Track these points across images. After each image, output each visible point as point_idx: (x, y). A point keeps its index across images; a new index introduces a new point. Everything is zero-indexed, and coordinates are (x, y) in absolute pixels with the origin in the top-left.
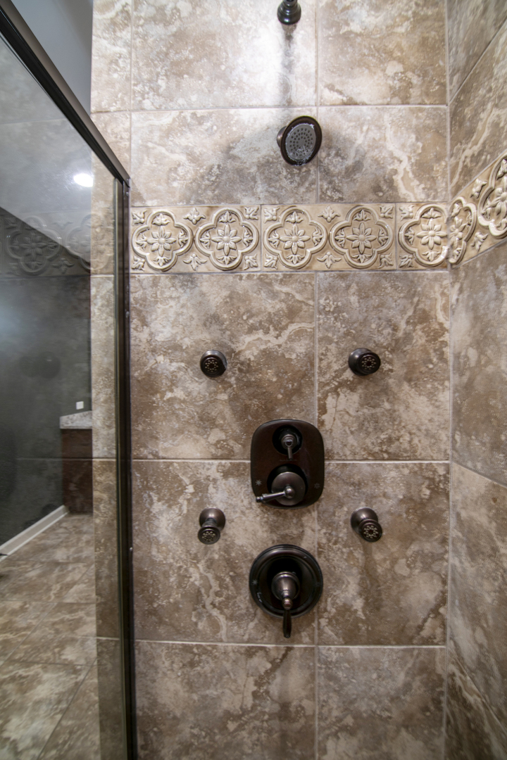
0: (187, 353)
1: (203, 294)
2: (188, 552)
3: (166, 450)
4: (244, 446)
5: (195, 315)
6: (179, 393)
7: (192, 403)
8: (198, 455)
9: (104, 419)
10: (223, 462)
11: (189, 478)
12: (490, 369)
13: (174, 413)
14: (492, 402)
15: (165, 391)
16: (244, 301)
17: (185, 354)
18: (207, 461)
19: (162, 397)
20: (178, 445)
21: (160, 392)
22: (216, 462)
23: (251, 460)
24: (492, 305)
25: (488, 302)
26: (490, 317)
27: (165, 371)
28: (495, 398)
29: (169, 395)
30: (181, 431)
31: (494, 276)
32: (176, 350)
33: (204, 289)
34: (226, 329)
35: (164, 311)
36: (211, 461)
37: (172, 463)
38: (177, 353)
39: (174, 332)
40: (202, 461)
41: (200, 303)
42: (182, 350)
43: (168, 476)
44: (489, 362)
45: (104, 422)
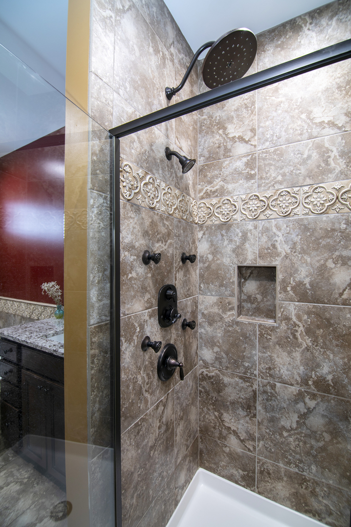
0: (137, 251)
1: (143, 219)
2: (137, 366)
3: (128, 309)
4: (156, 300)
5: (140, 230)
6: (134, 274)
7: (139, 280)
8: (141, 309)
9: (98, 295)
10: (149, 310)
11: (138, 323)
12: (218, 262)
13: (132, 286)
14: (220, 272)
15: (128, 274)
16: (156, 226)
17: (136, 252)
18: (144, 312)
19: (127, 277)
20: (133, 305)
21: (126, 274)
22: (147, 311)
23: (158, 306)
24: (220, 242)
25: (218, 241)
26: (218, 245)
27: (128, 261)
28: (221, 270)
29: (130, 276)
30: (134, 297)
31: (221, 233)
32: (133, 249)
33: (143, 216)
34: (151, 239)
35: (128, 225)
36: (145, 311)
37: (131, 316)
38: (133, 251)
39: (132, 238)
40: (142, 312)
41: (142, 223)
42: (135, 249)
43: (129, 325)
44: (218, 259)
45: (98, 297)
